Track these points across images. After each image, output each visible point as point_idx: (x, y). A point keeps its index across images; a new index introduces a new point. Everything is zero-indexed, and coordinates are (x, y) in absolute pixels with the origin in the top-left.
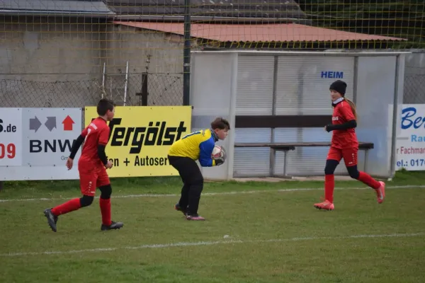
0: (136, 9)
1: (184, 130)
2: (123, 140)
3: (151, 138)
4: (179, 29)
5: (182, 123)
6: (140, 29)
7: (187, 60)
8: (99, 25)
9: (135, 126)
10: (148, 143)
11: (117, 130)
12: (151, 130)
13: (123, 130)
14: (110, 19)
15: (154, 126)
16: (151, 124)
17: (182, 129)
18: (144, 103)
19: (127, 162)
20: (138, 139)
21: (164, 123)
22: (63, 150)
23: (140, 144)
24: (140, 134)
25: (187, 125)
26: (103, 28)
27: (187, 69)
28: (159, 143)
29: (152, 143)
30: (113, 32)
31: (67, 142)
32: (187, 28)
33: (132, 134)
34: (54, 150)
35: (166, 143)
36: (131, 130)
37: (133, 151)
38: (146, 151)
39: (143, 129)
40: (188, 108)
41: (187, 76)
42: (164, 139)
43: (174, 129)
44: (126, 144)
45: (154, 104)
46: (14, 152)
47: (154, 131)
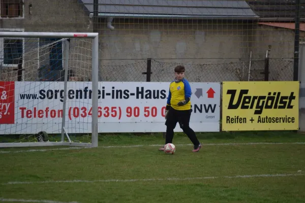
0: (275, 13)
1: (294, 98)
2: (249, 105)
3: (269, 104)
4: (292, 26)
5: (292, 93)
6: (277, 28)
7: (296, 49)
8: (246, 25)
9: (258, 95)
10: (267, 107)
11: (245, 98)
12: (269, 98)
13: (249, 98)
14: (256, 21)
15: (272, 95)
16: (270, 94)
17: (292, 97)
18: (266, 79)
19: (252, 120)
20: (260, 104)
21: (279, 93)
22: (207, 111)
23: (261, 107)
24: (261, 101)
25: (296, 94)
26: (250, 27)
27: (296, 56)
28: (275, 107)
29: (270, 107)
30: (258, 29)
31: (210, 106)
32: (297, 26)
33: (256, 101)
34: (201, 111)
35: (280, 107)
36: (255, 98)
37: (256, 112)
38: (266, 113)
39: (264, 97)
40: (297, 83)
41: (296, 60)
42: (279, 104)
43: (286, 98)
44: (251, 107)
45: (273, 80)
47: (272, 98)
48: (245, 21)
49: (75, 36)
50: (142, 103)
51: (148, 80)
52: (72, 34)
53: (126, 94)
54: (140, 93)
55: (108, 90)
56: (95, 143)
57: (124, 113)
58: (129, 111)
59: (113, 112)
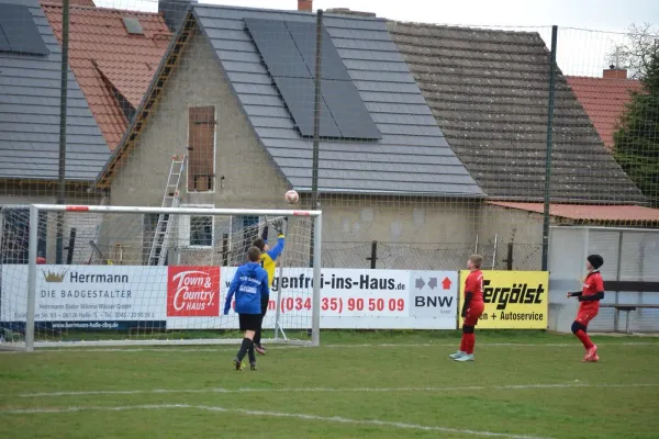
0: (505, 191)
1: (542, 291)
2: (491, 298)
3: (514, 297)
4: (540, 208)
5: (541, 286)
6: (507, 208)
7: (545, 234)
8: (474, 203)
9: (502, 287)
10: (512, 301)
11: (487, 290)
12: (514, 291)
13: (491, 290)
14: (483, 200)
15: (517, 287)
16: (515, 285)
17: (540, 290)
18: (510, 268)
19: (494, 316)
20: (504, 298)
21: (525, 285)
22: (442, 305)
23: (505, 302)
24: (505, 294)
25: (545, 287)
26: (477, 206)
27: (545, 241)
28: (521, 302)
29: (515, 301)
30: (486, 210)
31: (445, 298)
32: (547, 207)
33: (499, 293)
34: (435, 304)
35: (526, 302)
36: (498, 290)
37: (499, 307)
38: (510, 308)
39: (508, 290)
40: (546, 273)
41: (545, 247)
42: (525, 298)
43: (533, 290)
44: (494, 301)
45: (517, 269)
46: (402, 305)
47: (517, 291)
48: (472, 199)
49: (296, 215)
50: (367, 294)
51: (373, 267)
52: (291, 212)
53: (348, 284)
54: (364, 282)
55: (327, 278)
56: (315, 342)
57: (346, 306)
58: (351, 303)
59: (333, 304)
